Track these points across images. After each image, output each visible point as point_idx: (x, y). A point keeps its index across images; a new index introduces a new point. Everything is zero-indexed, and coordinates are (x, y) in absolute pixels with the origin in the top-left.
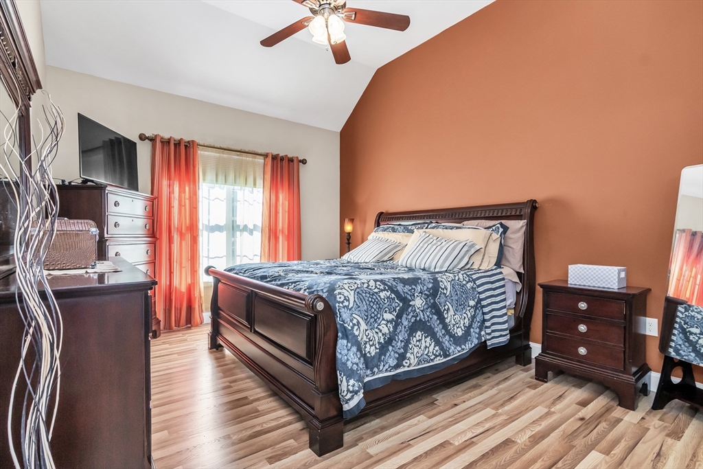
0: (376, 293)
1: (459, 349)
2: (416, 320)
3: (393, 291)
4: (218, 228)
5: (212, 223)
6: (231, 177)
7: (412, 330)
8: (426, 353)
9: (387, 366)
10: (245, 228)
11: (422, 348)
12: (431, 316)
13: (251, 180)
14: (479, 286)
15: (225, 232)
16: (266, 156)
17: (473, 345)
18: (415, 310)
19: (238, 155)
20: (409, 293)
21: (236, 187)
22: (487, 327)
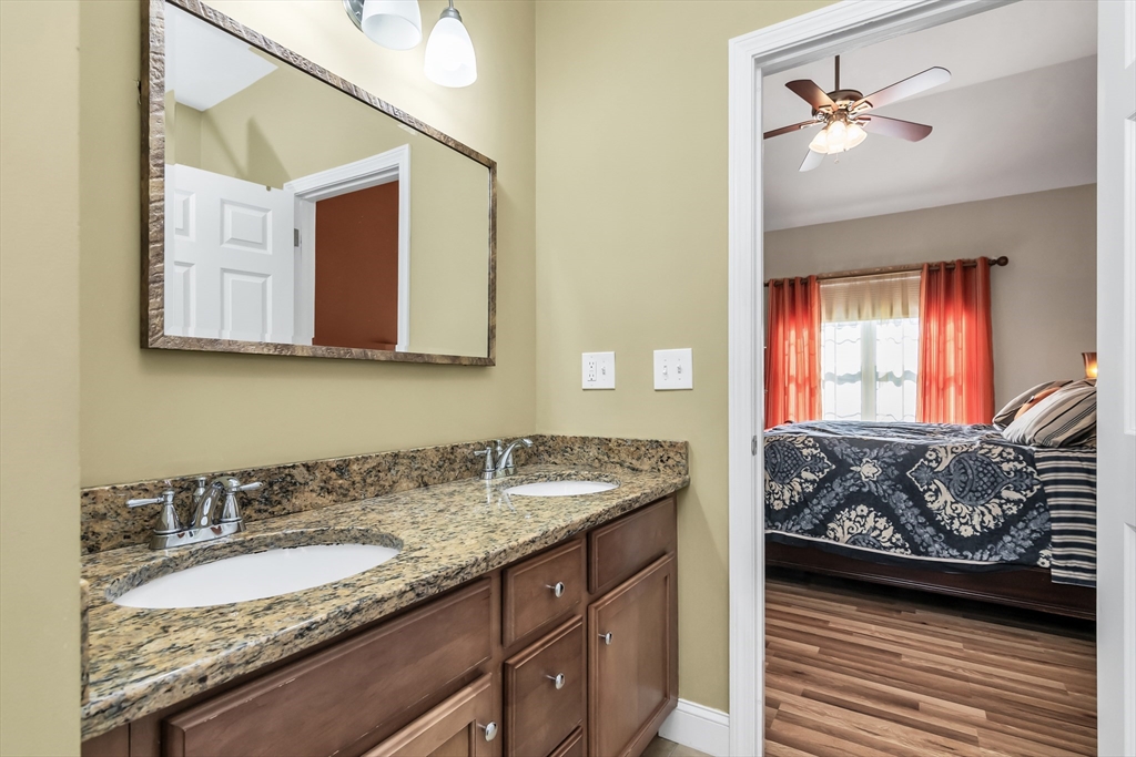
0: (798, 449)
1: (955, 553)
2: (860, 490)
3: (824, 449)
4: (851, 378)
5: (841, 373)
6: (867, 309)
7: (851, 500)
8: (874, 534)
9: (799, 527)
10: (889, 376)
11: (867, 527)
12: (890, 492)
13: (898, 308)
14: (1040, 472)
15: (859, 383)
16: (919, 268)
17: (996, 559)
18: (860, 478)
19: (878, 278)
20: (853, 456)
21: (874, 322)
22: (1056, 545)
